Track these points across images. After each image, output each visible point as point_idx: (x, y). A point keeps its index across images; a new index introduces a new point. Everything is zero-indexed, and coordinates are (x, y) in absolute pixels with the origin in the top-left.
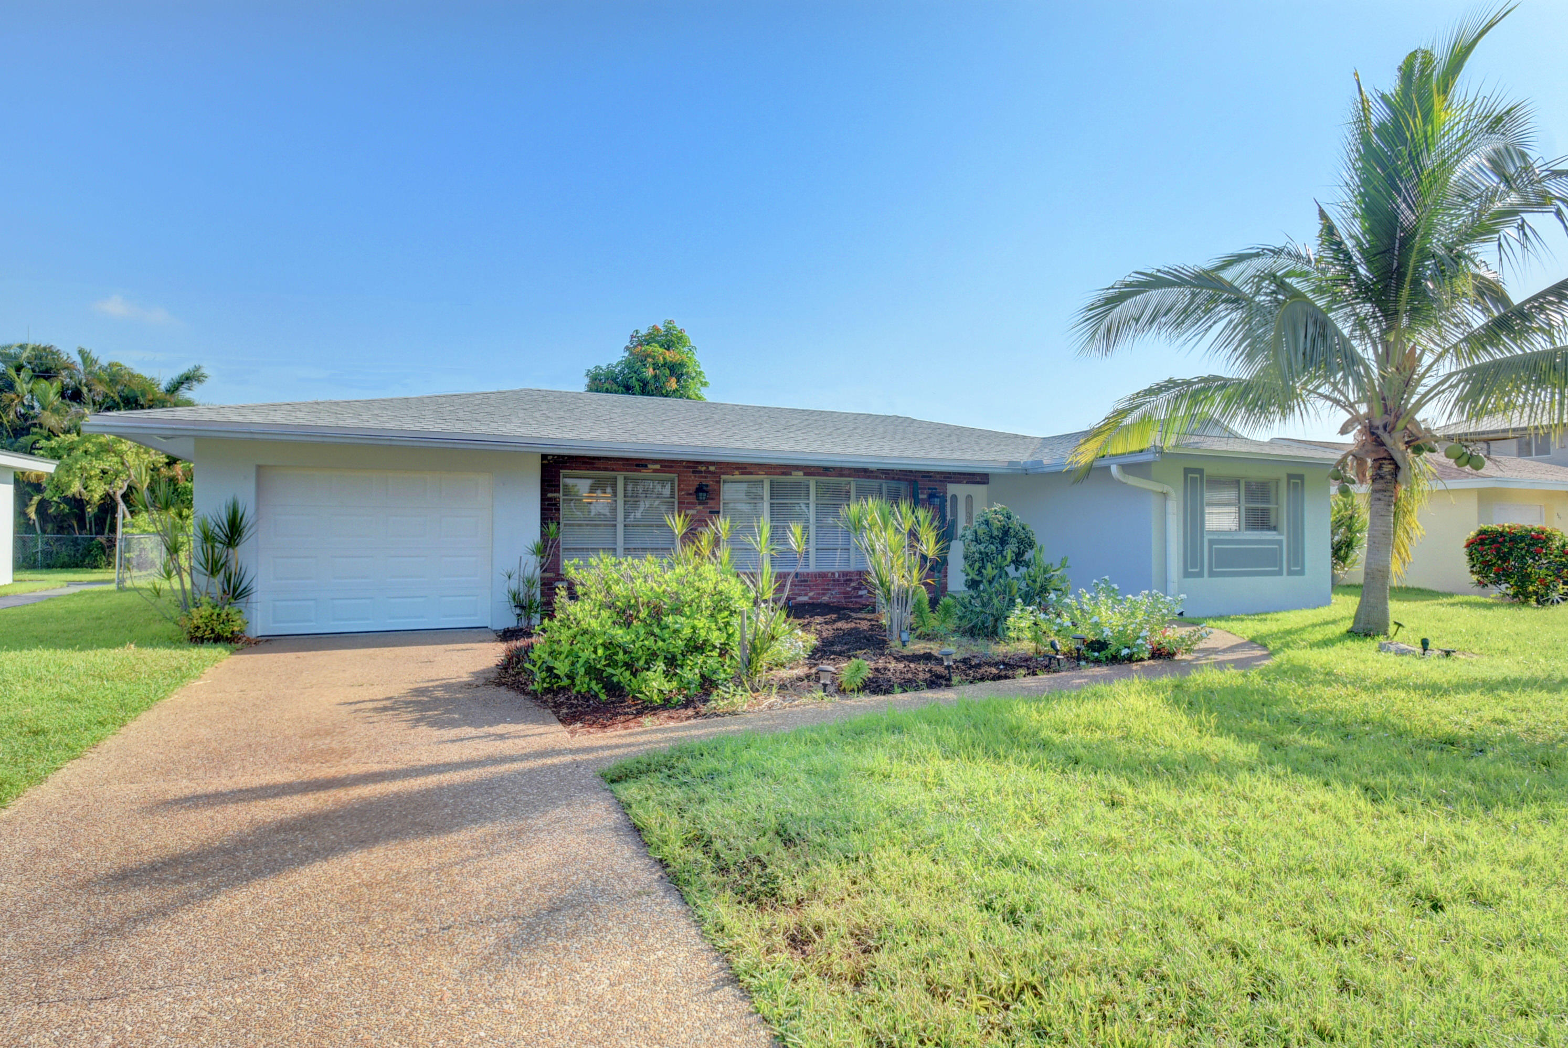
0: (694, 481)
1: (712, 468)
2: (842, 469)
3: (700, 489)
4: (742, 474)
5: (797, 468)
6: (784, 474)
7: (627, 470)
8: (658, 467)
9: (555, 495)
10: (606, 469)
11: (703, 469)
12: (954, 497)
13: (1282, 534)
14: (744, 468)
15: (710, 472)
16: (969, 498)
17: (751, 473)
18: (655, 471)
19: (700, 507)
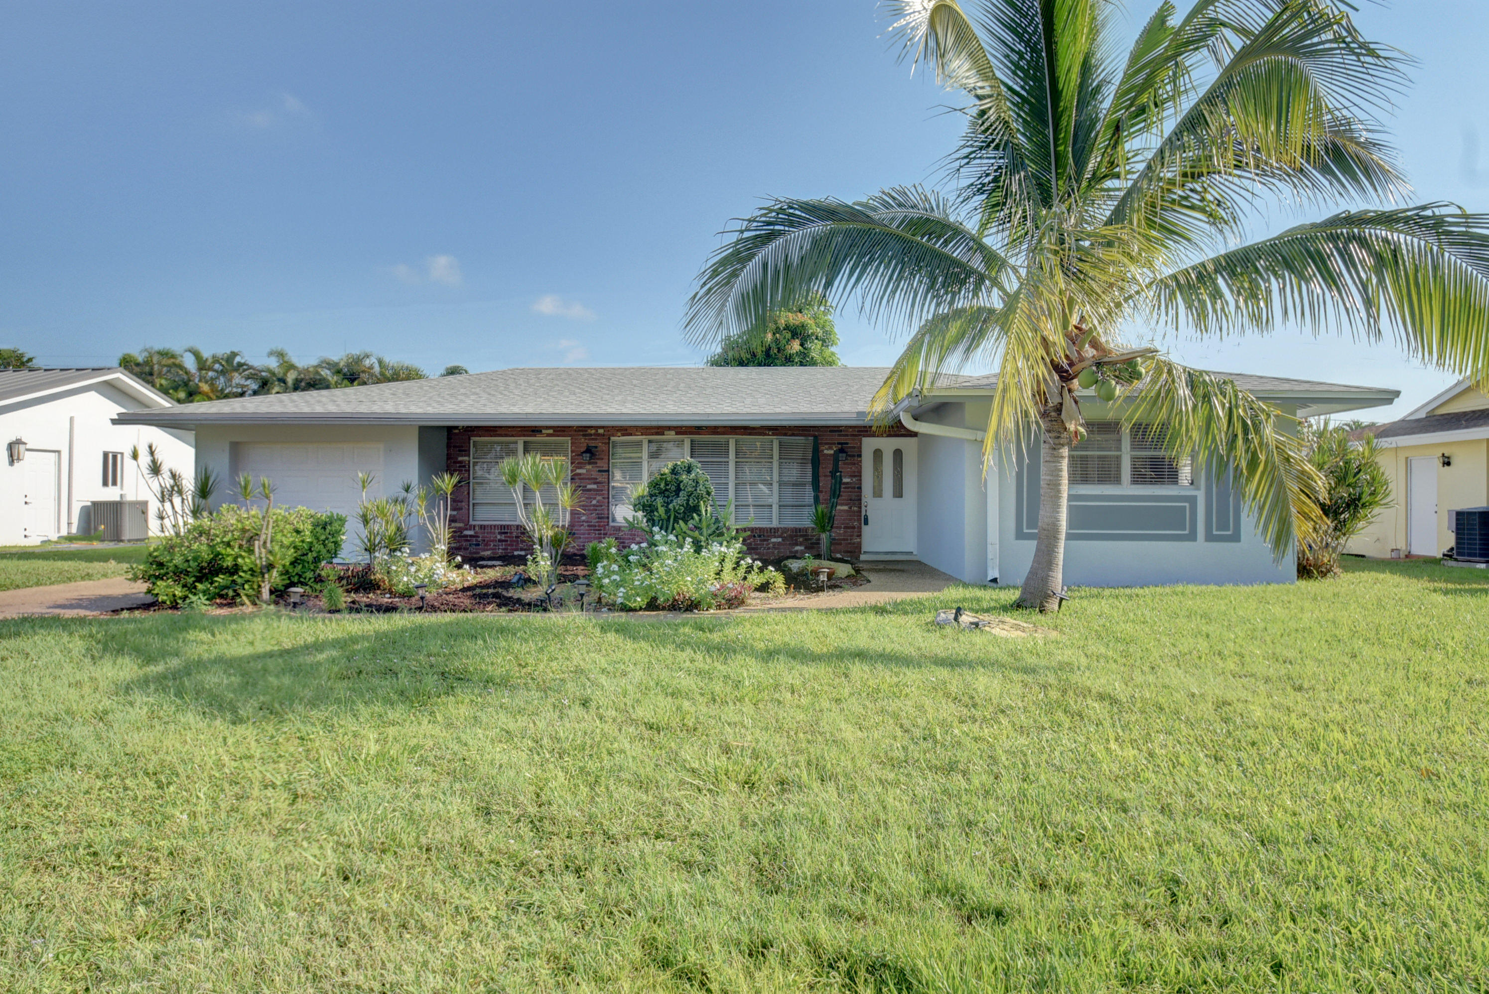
0: (583, 443)
1: (601, 431)
2: (716, 427)
3: (589, 450)
4: (623, 435)
5: (669, 428)
6: (657, 434)
7: (524, 436)
8: (551, 431)
9: (466, 458)
10: (506, 435)
11: (593, 432)
12: (878, 454)
13: (1198, 489)
14: (625, 430)
15: (599, 435)
16: (898, 454)
17: (631, 435)
18: (549, 435)
19: (589, 467)
